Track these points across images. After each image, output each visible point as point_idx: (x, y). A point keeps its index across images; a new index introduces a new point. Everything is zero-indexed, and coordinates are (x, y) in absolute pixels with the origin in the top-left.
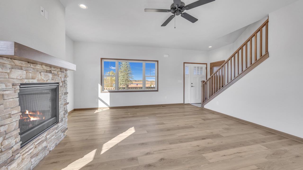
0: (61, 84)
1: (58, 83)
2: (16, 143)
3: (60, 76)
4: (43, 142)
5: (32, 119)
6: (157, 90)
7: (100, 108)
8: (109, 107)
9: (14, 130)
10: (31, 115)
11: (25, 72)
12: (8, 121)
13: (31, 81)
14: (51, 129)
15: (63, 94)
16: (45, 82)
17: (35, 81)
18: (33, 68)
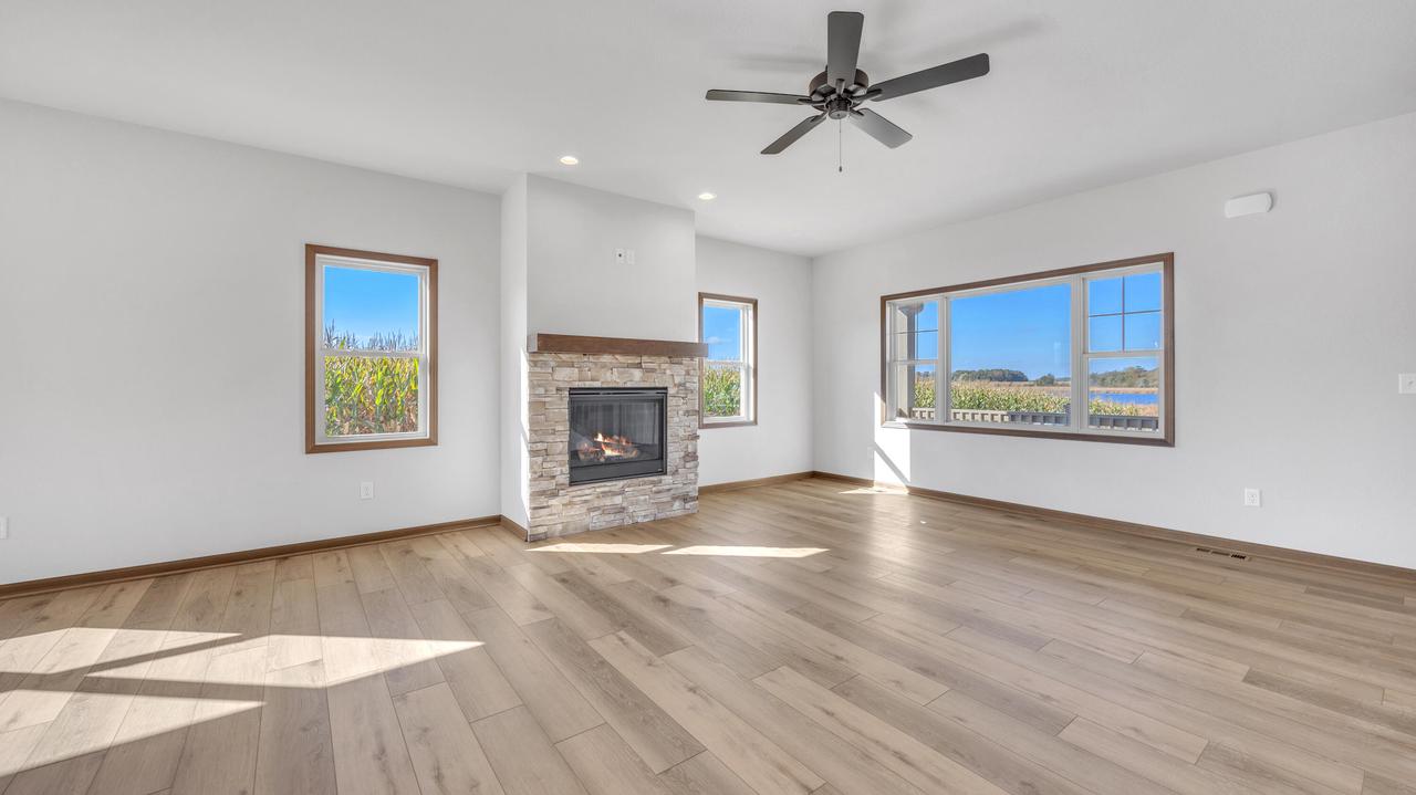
0: (671, 391)
1: (666, 388)
2: (562, 473)
3: (668, 372)
4: (615, 494)
5: (608, 452)
6: (1163, 437)
7: (881, 485)
8: (908, 487)
9: (560, 454)
10: (607, 445)
11: (577, 370)
12: (550, 439)
13: (588, 384)
14: (640, 479)
15: (681, 412)
16: (621, 385)
17: (597, 384)
18: (596, 364)
